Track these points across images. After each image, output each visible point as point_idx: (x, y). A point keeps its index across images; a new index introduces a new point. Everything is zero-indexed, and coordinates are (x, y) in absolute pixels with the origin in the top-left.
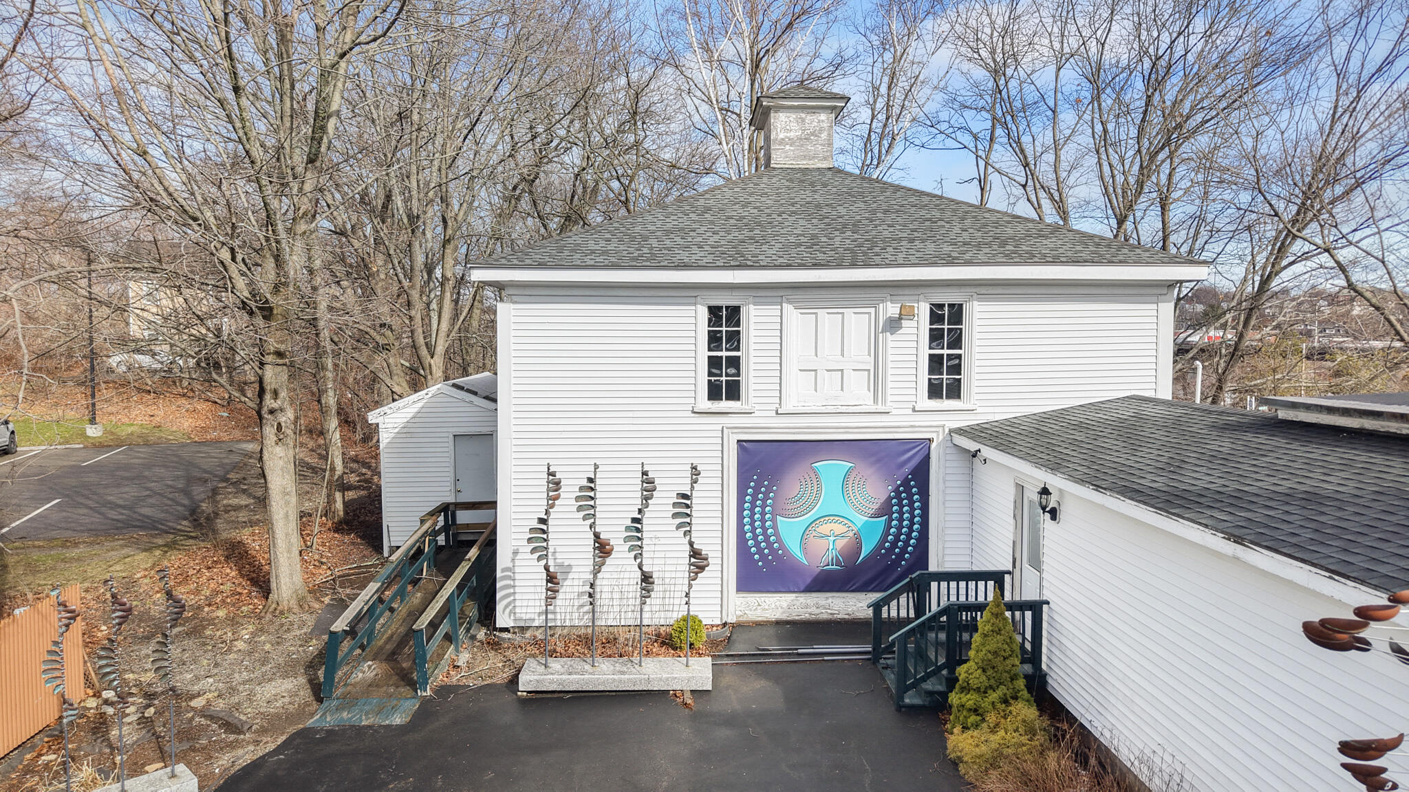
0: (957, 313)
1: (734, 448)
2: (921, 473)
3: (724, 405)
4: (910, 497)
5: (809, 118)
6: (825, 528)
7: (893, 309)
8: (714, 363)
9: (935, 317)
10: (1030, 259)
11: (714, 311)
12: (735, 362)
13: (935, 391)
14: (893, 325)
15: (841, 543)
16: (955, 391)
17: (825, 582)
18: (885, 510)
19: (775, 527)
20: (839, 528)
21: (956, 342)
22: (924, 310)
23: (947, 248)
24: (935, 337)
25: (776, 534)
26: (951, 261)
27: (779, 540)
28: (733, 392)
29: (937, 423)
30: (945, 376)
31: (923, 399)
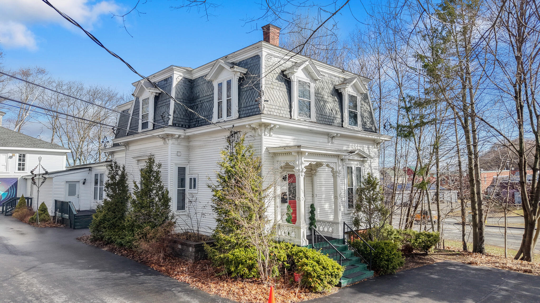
0: (24, 156)
2: (16, 184)
4: (13, 189)
7: (11, 155)
9: (20, 156)
10: (39, 147)
13: (19, 169)
14: (11, 157)
16: (23, 169)
18: (8, 191)
21: (24, 161)
22: (17, 155)
23: (23, 145)
24: (20, 160)
26: (23, 147)
29: (19, 175)
30: (21, 167)
31: (17, 171)
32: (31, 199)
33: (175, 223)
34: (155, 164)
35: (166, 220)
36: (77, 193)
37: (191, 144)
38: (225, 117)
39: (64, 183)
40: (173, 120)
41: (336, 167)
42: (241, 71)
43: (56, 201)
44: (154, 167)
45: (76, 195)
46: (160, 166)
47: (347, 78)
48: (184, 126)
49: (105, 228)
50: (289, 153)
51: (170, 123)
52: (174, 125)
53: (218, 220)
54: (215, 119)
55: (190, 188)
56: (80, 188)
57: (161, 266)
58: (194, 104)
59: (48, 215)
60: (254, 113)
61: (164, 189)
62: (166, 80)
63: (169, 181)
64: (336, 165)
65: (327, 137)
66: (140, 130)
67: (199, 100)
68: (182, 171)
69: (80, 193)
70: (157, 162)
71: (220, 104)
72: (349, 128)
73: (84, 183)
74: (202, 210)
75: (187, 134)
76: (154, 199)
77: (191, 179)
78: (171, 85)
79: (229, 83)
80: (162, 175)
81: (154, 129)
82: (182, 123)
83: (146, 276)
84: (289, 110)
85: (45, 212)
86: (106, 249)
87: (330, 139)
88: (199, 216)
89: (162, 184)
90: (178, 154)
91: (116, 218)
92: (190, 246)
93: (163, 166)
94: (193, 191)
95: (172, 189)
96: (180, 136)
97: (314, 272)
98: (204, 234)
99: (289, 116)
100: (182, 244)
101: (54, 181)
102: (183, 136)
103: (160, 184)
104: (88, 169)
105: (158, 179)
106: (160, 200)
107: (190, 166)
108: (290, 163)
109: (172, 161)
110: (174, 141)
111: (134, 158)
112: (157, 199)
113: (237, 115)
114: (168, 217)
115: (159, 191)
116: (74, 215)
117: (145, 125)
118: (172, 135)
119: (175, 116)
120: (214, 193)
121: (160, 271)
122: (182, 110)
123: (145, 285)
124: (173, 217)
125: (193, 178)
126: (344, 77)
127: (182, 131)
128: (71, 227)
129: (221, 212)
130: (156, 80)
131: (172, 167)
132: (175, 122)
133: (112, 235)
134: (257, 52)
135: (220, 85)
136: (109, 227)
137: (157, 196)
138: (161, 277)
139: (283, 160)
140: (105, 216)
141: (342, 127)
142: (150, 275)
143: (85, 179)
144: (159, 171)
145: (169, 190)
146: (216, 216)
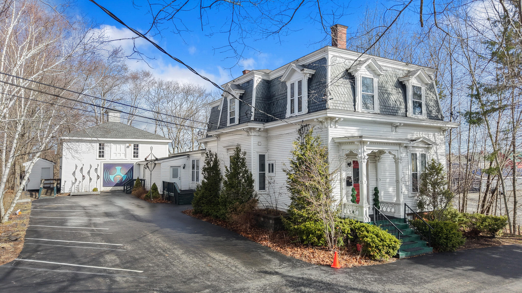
0: (138, 146)
1: (103, 165)
2: (132, 169)
3: (101, 158)
4: (130, 172)
5: (116, 114)
6: (117, 177)
7: (128, 145)
8: (100, 152)
9: (134, 146)
10: (148, 138)
11: (100, 144)
12: (103, 152)
13: (134, 156)
14: (128, 147)
15: (120, 179)
16: (137, 157)
17: (117, 185)
18: (127, 174)
19: (109, 177)
20: (120, 177)
21: (137, 150)
22: (133, 145)
23: (136, 137)
24: (134, 149)
25: (109, 178)
26: (136, 138)
27: (110, 179)
28: (103, 156)
29: (135, 161)
30: (136, 155)
31: (133, 158)
32: (144, 180)
33: (258, 200)
34: (241, 152)
35: (251, 198)
36: (179, 176)
37: (269, 135)
38: (296, 112)
39: (169, 168)
40: (255, 116)
41: (398, 154)
42: (310, 73)
43: (164, 182)
44: (240, 155)
45: (178, 178)
46: (245, 153)
47: (411, 70)
48: (263, 121)
49: (203, 203)
50: (352, 143)
51: (252, 118)
52: (255, 120)
53: (292, 198)
54: (288, 114)
55: (269, 172)
56: (181, 172)
57: (249, 234)
58: (271, 102)
59: (158, 193)
60: (321, 109)
61: (249, 172)
62: (248, 82)
63: (252, 166)
64: (398, 152)
65: (391, 127)
66: (228, 124)
67: (275, 98)
68: (262, 158)
69: (181, 176)
70: (243, 150)
71: (292, 101)
72: (414, 117)
73: (184, 168)
74: (279, 190)
75: (266, 128)
76: (241, 180)
77: (269, 164)
78: (252, 86)
79: (300, 83)
80: (247, 161)
81: (239, 124)
82: (262, 118)
83: (237, 241)
84: (353, 104)
85: (156, 191)
86: (205, 220)
87: (394, 128)
88: (277, 195)
89: (247, 169)
90: (259, 144)
91: (211, 196)
92: (270, 218)
93: (247, 153)
94: (271, 174)
95: (255, 172)
96: (260, 129)
97: (373, 243)
98: (281, 210)
99: (354, 110)
100: (264, 217)
101: (161, 166)
102: (262, 129)
103: (246, 169)
104: (187, 156)
105: (243, 165)
106: (246, 181)
107: (269, 153)
108: (353, 152)
109: (254, 150)
110: (255, 133)
111: (224, 147)
112: (243, 180)
113: (307, 111)
114: (252, 195)
115: (245, 174)
116: (179, 193)
117: (232, 120)
118: (254, 129)
119: (256, 112)
120: (288, 176)
121: (248, 238)
122: (261, 107)
123: (238, 246)
124: (256, 195)
125: (271, 163)
126: (409, 69)
127: (262, 125)
128: (176, 203)
129: (294, 191)
130: (240, 83)
131: (254, 155)
132: (256, 117)
133: (209, 209)
134: (324, 55)
135: (292, 85)
136: (206, 202)
137: (243, 178)
138: (248, 241)
139: (347, 148)
140: (203, 193)
141: (406, 116)
142: (241, 240)
143: (185, 165)
144: (244, 158)
145: (252, 173)
146: (290, 194)
